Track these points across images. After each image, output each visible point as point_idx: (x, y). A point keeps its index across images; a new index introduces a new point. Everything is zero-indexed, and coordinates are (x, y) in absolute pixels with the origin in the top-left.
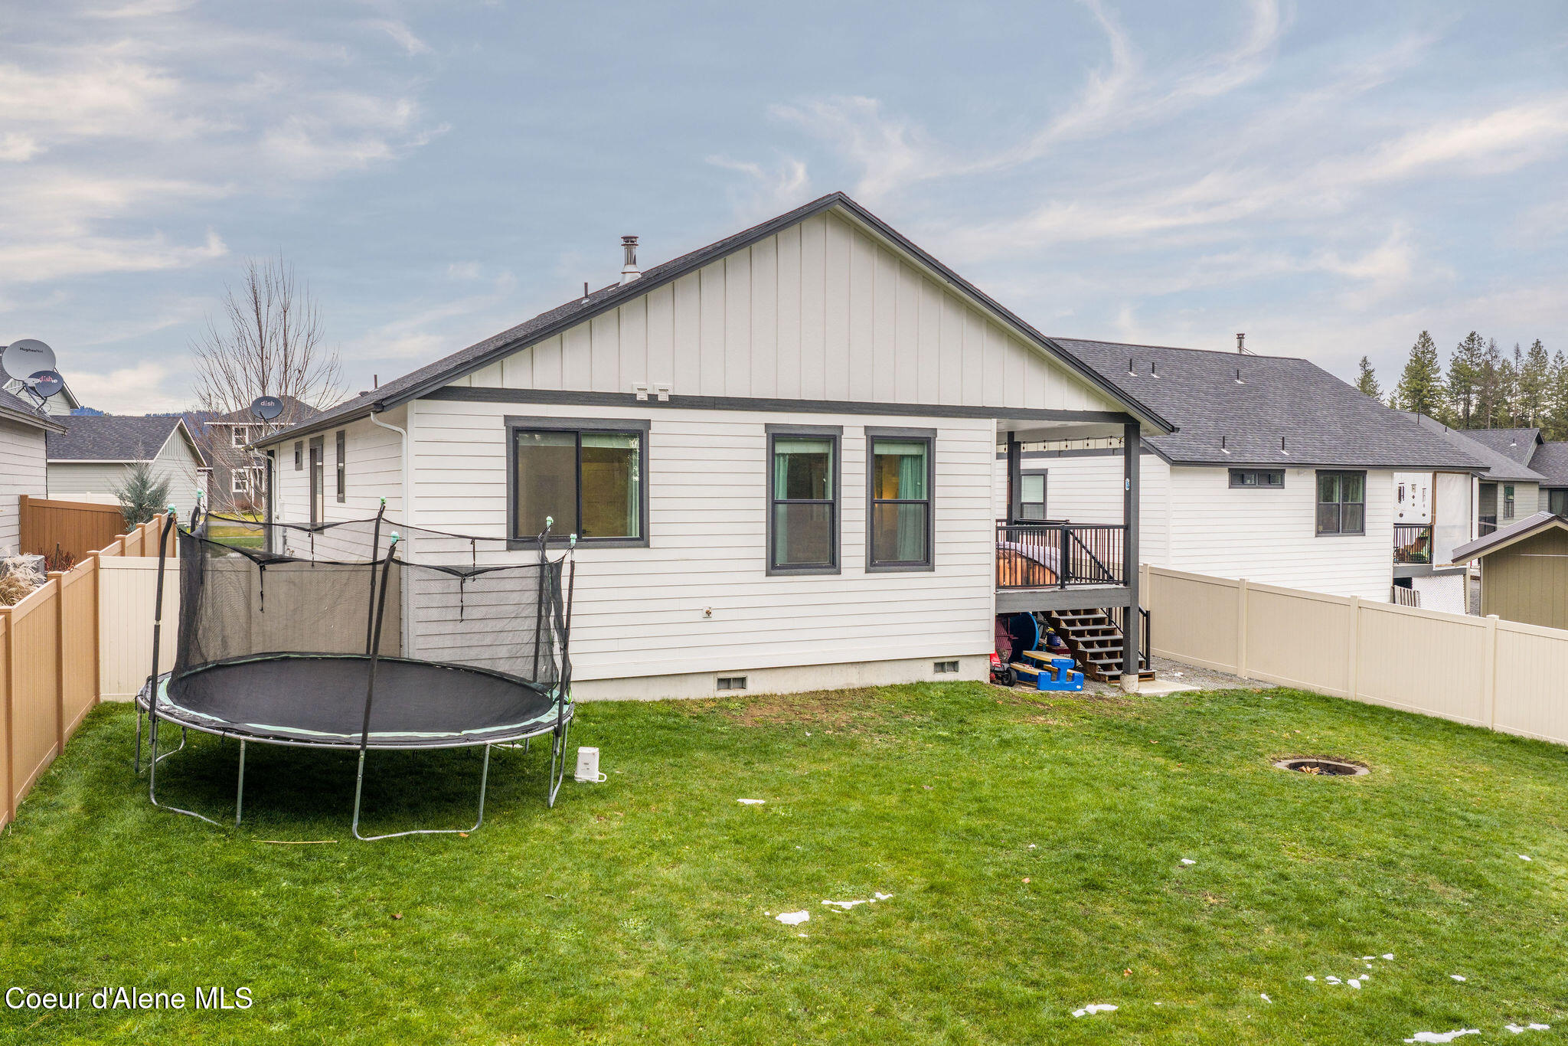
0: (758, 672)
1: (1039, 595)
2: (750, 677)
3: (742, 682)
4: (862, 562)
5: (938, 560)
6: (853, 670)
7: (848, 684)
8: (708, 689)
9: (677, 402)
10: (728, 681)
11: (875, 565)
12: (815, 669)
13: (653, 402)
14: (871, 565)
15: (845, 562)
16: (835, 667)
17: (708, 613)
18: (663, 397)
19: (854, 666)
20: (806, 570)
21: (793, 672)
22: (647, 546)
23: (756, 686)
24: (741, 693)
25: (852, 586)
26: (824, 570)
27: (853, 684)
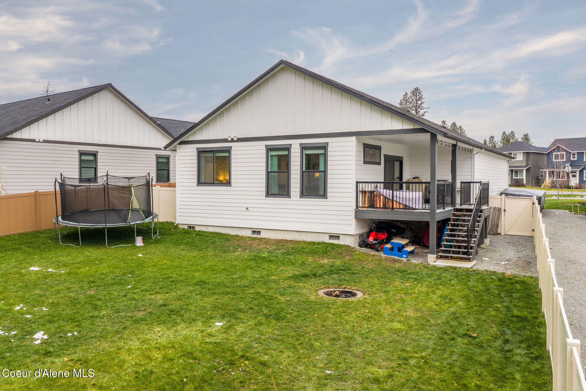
0: (265, 230)
1: (377, 212)
2: (262, 231)
3: (259, 233)
4: (298, 194)
5: (329, 194)
6: (297, 234)
7: (295, 239)
8: (248, 233)
9: (240, 140)
10: (255, 231)
11: (303, 195)
12: (283, 231)
13: (232, 141)
14: (302, 195)
15: (292, 194)
16: (290, 232)
17: (247, 208)
18: (235, 139)
19: (297, 232)
20: (279, 196)
21: (276, 231)
22: (231, 186)
23: (264, 235)
24: (259, 236)
25: (294, 203)
26: (286, 196)
27: (297, 239)
